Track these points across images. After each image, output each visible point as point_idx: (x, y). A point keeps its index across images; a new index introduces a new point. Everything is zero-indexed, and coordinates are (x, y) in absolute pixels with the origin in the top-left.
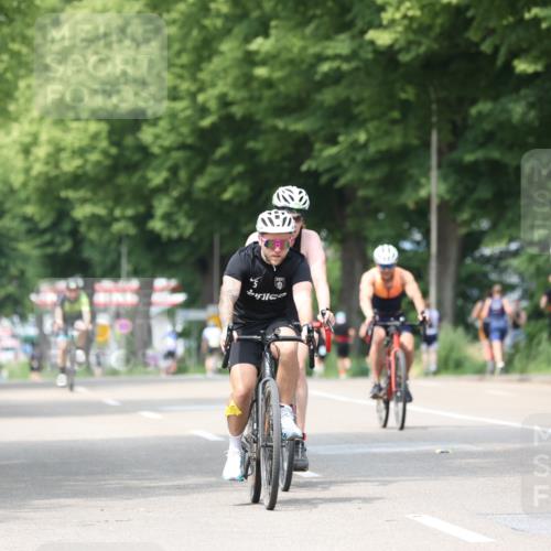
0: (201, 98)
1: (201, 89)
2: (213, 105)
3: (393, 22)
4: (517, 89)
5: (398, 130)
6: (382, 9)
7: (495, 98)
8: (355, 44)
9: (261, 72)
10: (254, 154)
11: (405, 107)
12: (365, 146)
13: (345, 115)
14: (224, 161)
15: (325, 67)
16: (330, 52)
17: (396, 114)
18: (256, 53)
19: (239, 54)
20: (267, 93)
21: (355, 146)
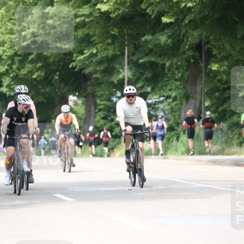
4: (163, 30)
5: (110, 47)
7: (153, 34)
8: (91, 10)
10: (47, 58)
11: (114, 37)
12: (96, 55)
13: (87, 41)
14: (32, 62)
15: (78, 20)
16: (80, 13)
17: (109, 41)
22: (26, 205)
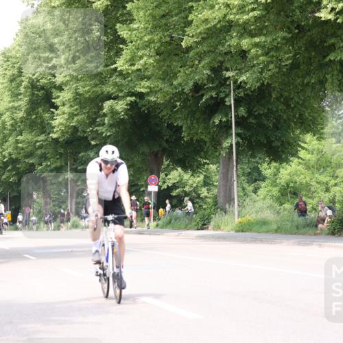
0: (3, 153)
1: (3, 151)
2: (7, 155)
3: (57, 131)
4: (92, 149)
5: (59, 161)
6: (54, 127)
7: (85, 151)
8: (46, 137)
9: (20, 145)
10: (18, 168)
11: (61, 154)
12: (50, 166)
13: (44, 157)
14: (9, 171)
15: (38, 144)
16: (40, 139)
17: (58, 157)
18: (19, 140)
19: (14, 140)
20: (22, 151)
21: (47, 166)
22: (6, 262)
